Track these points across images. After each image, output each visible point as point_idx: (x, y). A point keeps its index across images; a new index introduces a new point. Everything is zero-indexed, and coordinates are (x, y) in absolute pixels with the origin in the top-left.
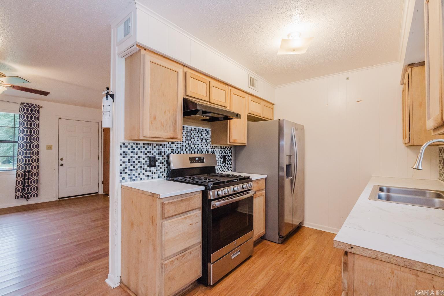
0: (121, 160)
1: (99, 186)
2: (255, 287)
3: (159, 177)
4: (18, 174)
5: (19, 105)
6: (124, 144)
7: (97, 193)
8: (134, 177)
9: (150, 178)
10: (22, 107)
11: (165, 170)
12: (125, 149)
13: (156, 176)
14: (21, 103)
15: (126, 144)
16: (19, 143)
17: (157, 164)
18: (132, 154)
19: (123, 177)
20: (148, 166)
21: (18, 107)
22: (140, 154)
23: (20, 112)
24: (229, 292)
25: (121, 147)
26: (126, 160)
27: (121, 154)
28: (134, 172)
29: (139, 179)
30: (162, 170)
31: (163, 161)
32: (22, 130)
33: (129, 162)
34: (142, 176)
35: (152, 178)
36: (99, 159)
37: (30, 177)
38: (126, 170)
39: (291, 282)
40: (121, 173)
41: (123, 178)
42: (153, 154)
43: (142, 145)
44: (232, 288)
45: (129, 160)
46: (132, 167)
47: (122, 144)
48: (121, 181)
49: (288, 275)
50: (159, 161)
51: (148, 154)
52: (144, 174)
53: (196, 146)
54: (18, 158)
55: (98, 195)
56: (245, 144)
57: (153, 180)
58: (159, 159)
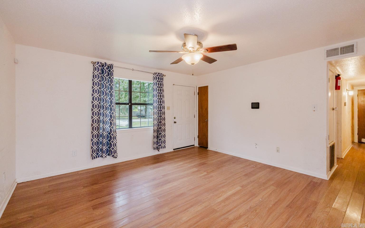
1: (195, 140)
4: (154, 130)
5: (153, 74)
7: (194, 145)
10: (155, 76)
14: (155, 73)
16: (154, 105)
21: (152, 76)
23: (154, 80)
32: (156, 95)
36: (195, 117)
37: (161, 132)
54: (154, 117)
55: (195, 147)
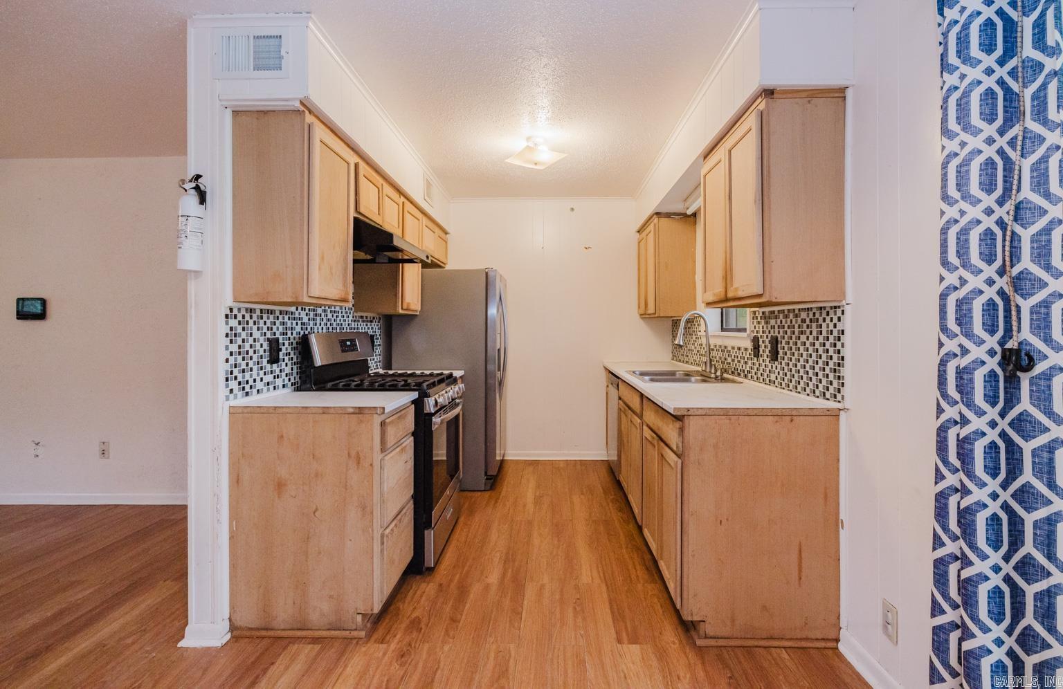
0: (227, 348)
2: (497, 549)
3: (284, 386)
6: (231, 310)
8: (247, 389)
9: (271, 387)
11: (292, 369)
12: (233, 323)
13: (279, 382)
15: (235, 311)
17: (281, 356)
18: (244, 335)
19: (230, 388)
20: (268, 362)
22: (256, 334)
24: (463, 567)
25: (227, 316)
26: (234, 348)
27: (227, 335)
28: (247, 375)
29: (254, 391)
30: (288, 370)
31: (289, 350)
33: (240, 353)
34: (259, 385)
35: (275, 388)
38: (236, 371)
39: (539, 528)
40: (227, 379)
41: (231, 391)
42: (275, 334)
43: (258, 312)
44: (463, 562)
45: (240, 347)
46: (243, 366)
47: (228, 312)
48: (227, 399)
49: (530, 523)
50: (284, 351)
51: (268, 335)
52: (262, 380)
53: (335, 315)
56: (416, 311)
57: (277, 392)
58: (284, 345)
